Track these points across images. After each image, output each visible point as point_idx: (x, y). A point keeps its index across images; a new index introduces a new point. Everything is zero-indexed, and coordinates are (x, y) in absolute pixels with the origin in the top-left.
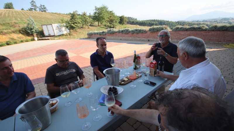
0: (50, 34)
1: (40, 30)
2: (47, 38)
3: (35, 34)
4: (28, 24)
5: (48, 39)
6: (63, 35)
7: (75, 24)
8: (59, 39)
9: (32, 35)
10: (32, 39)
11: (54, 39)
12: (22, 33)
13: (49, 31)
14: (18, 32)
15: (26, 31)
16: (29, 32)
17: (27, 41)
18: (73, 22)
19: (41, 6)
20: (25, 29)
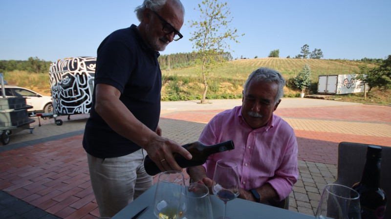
0: (328, 90)
2: (319, 96)
3: (304, 88)
4: (300, 74)
5: (322, 98)
6: (352, 94)
8: (343, 100)
9: (300, 89)
10: (297, 95)
11: (334, 100)
13: (328, 86)
15: (293, 82)
16: (296, 85)
17: (291, 97)
20: (293, 80)
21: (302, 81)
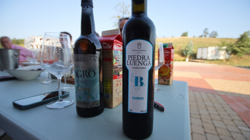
0: (203, 57)
1: (195, 52)
2: (197, 60)
3: (188, 56)
4: (187, 47)
5: (198, 62)
7: (242, 48)
8: (210, 63)
9: (186, 56)
10: (183, 60)
12: (179, 54)
13: (203, 54)
14: (176, 53)
16: (184, 54)
17: (180, 61)
18: (238, 45)
19: (213, 32)
20: (183, 51)
21: (187, 51)
